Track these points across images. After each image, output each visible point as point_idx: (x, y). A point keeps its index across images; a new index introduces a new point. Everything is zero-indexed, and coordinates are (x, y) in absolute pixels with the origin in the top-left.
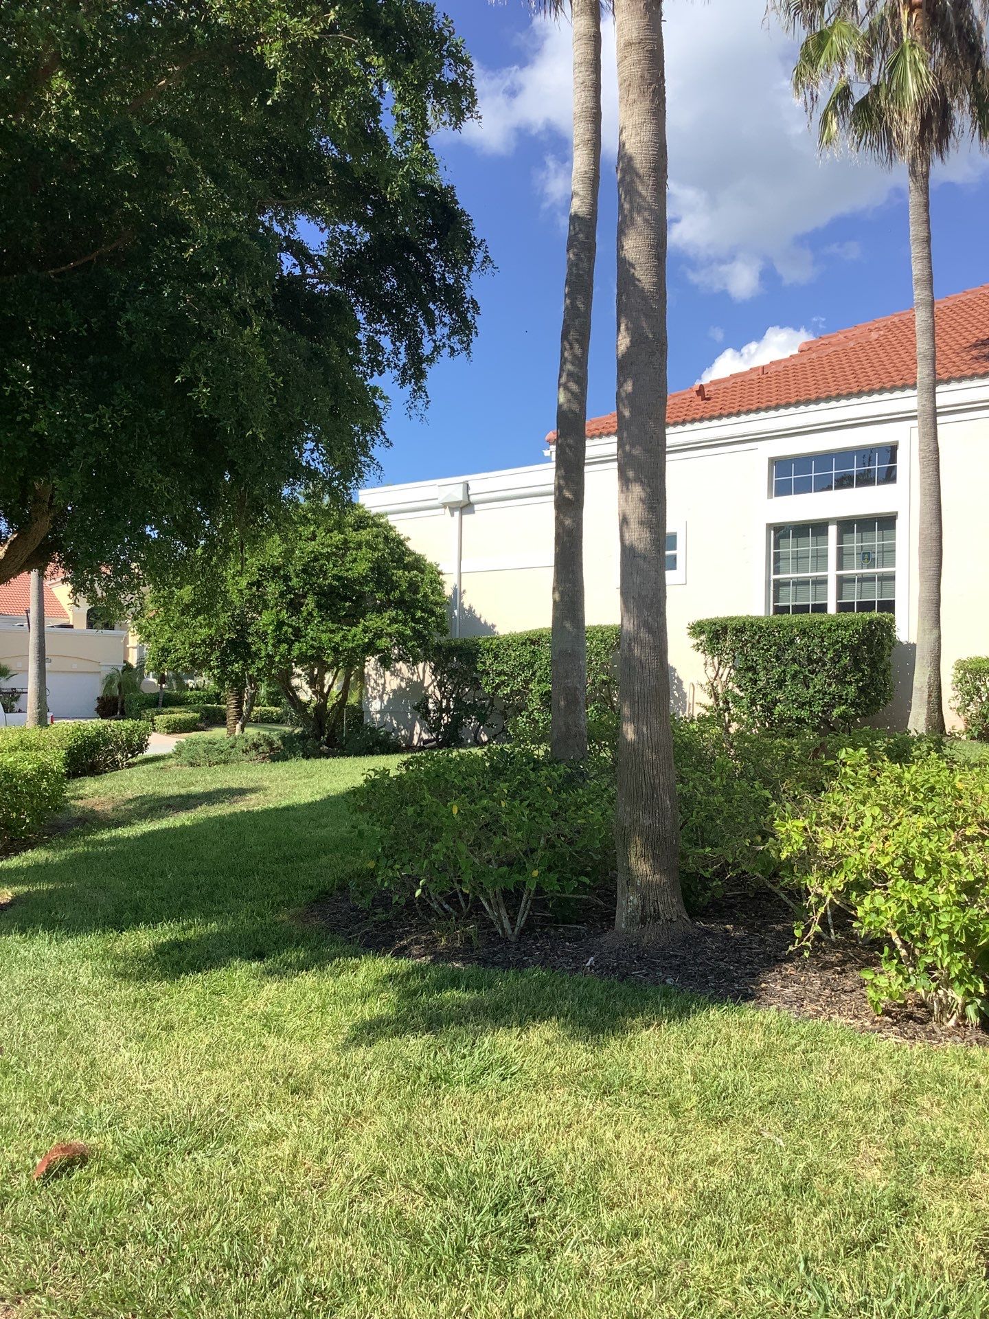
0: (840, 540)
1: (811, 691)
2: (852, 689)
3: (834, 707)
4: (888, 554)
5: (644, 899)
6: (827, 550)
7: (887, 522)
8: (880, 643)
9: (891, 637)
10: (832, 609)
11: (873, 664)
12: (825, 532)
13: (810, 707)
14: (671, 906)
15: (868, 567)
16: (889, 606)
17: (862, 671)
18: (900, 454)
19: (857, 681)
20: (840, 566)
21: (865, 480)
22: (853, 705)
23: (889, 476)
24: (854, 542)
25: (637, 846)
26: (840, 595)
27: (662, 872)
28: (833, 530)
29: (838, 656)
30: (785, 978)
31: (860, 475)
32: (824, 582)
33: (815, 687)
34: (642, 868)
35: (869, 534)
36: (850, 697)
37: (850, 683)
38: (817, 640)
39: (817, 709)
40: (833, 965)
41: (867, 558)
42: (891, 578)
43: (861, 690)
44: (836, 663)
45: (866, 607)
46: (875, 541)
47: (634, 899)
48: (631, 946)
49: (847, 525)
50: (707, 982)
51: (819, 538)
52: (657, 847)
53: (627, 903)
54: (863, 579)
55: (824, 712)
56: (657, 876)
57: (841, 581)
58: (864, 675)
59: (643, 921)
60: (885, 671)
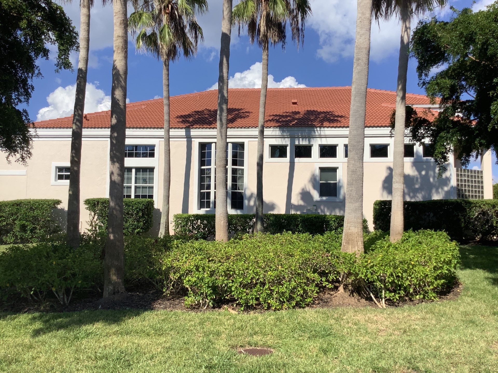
0: (136, 174)
1: (128, 224)
2: (142, 223)
3: (135, 229)
4: (151, 180)
5: (114, 287)
6: (131, 177)
7: (151, 170)
8: (150, 209)
9: (153, 207)
10: (133, 197)
11: (148, 215)
12: (131, 171)
13: (128, 229)
14: (122, 288)
15: (145, 184)
16: (151, 197)
17: (145, 218)
18: (156, 149)
19: (143, 221)
20: (136, 183)
21: (145, 155)
22: (142, 228)
23: (152, 155)
24: (141, 175)
25: (113, 271)
26: (135, 192)
27: (120, 279)
28: (134, 171)
29: (138, 212)
30: (159, 304)
31: (143, 153)
32: (130, 187)
33: (129, 223)
34: (114, 278)
35: (145, 173)
36: (141, 226)
37: (141, 222)
38: (131, 207)
39: (130, 230)
40: (170, 299)
41: (145, 181)
42: (152, 188)
43: (144, 224)
44: (137, 215)
45: (144, 196)
46: (147, 175)
47: (111, 287)
48: (112, 301)
49: (138, 169)
50: (138, 307)
51: (129, 173)
52: (119, 271)
53: (108, 289)
54: (143, 187)
55: (132, 231)
56: (118, 280)
57: (136, 187)
58: (145, 219)
59: (114, 294)
60: (151, 218)
